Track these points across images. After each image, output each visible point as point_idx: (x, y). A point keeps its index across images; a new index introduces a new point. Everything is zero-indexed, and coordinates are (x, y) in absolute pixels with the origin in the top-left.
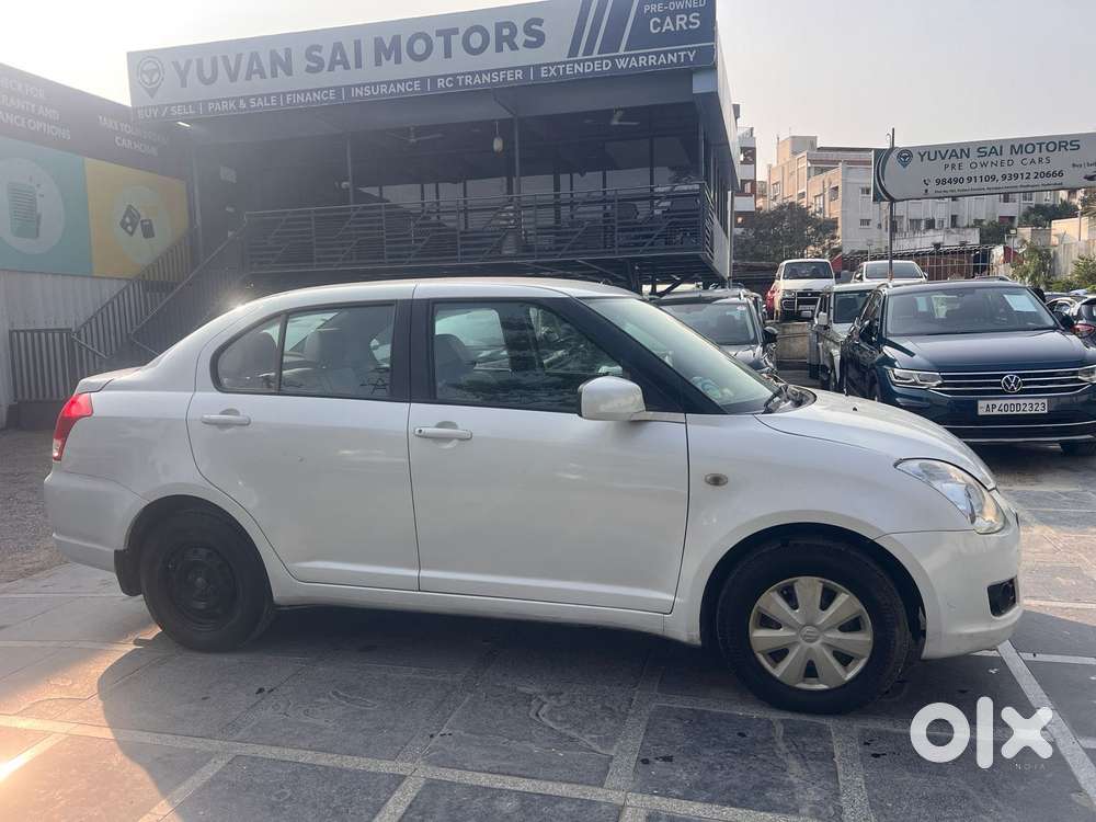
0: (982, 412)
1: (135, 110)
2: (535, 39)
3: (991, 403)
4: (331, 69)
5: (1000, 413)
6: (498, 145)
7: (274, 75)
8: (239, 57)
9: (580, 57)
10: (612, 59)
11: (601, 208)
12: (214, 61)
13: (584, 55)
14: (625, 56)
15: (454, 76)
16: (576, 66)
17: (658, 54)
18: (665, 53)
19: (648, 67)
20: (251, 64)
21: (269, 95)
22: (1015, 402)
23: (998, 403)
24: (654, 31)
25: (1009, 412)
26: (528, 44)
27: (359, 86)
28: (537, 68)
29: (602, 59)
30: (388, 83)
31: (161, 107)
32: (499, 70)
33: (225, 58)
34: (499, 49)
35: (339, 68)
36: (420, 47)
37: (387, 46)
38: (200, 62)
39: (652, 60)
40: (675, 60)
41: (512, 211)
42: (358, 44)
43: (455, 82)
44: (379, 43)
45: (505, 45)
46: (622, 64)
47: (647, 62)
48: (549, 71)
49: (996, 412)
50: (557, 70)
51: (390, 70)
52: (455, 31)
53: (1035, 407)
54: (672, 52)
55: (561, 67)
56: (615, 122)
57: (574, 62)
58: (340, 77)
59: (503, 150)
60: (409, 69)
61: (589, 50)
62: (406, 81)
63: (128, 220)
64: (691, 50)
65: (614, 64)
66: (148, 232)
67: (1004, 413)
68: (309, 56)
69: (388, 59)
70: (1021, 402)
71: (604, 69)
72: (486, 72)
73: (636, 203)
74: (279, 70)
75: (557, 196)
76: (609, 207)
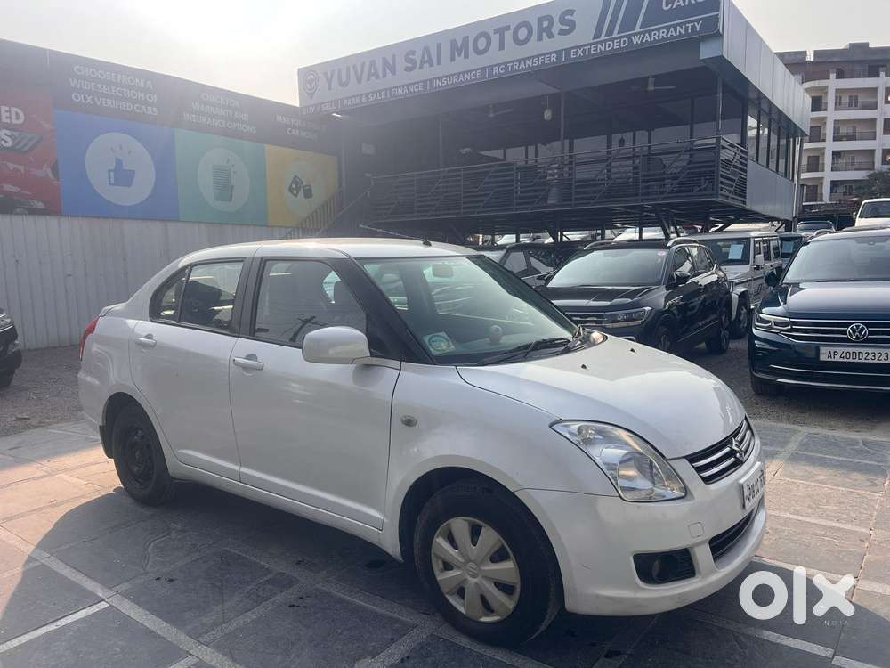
0: (823, 357)
1: (301, 108)
2: (567, 27)
3: (832, 350)
4: (421, 68)
5: (841, 360)
6: (548, 115)
7: (385, 75)
8: (363, 65)
9: (603, 38)
10: (629, 37)
11: (630, 162)
12: (348, 69)
13: (606, 36)
14: (640, 33)
15: (506, 64)
16: (599, 46)
17: (668, 28)
18: (675, 27)
19: (659, 41)
20: (370, 70)
21: (380, 91)
22: (857, 350)
23: (839, 350)
24: (665, 8)
25: (851, 360)
26: (562, 32)
27: (439, 79)
28: (568, 51)
29: (620, 38)
30: (458, 74)
31: (316, 105)
32: (538, 56)
33: (354, 67)
34: (540, 38)
35: (426, 65)
36: (482, 44)
37: (459, 45)
38: (340, 70)
39: (663, 34)
40: (683, 32)
41: (556, 168)
42: (439, 46)
43: (506, 68)
44: (453, 43)
45: (544, 34)
46: (636, 40)
47: (658, 37)
48: (577, 52)
49: (837, 358)
50: (584, 51)
51: (461, 64)
52: (508, 28)
53: (877, 357)
54: (680, 25)
55: (587, 48)
56: (651, 88)
57: (597, 43)
58: (427, 73)
59: (552, 118)
60: (475, 62)
61: (610, 32)
62: (471, 71)
63: (294, 186)
64: (698, 21)
65: (631, 41)
66: (308, 194)
67: (846, 360)
68: (407, 60)
69: (459, 55)
70: (864, 350)
71: (622, 46)
72: (529, 58)
73: (661, 157)
74: (388, 71)
75: (609, 153)
76: (637, 161)
